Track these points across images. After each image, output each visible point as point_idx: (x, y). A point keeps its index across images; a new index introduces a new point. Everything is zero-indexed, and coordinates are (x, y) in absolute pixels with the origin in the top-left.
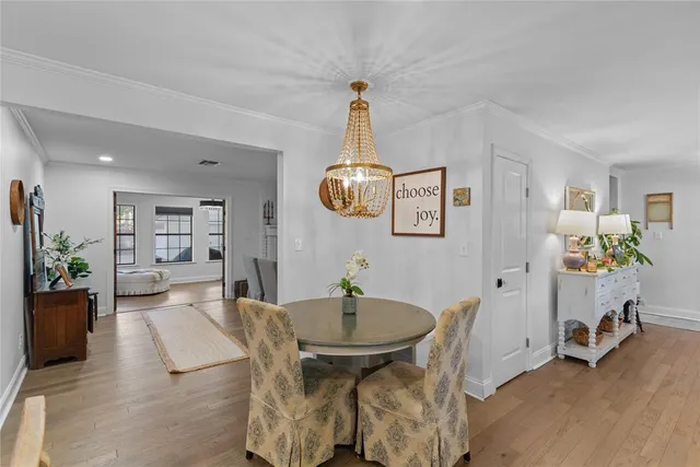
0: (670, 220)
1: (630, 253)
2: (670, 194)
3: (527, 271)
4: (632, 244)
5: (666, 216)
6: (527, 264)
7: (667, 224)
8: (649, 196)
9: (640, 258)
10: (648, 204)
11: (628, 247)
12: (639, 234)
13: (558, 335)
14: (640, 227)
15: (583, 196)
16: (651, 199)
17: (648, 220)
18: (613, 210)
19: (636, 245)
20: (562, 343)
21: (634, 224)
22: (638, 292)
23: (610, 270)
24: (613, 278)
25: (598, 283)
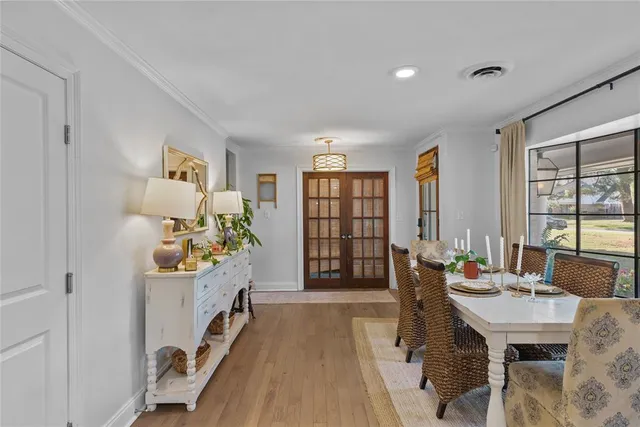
0: (274, 199)
1: (245, 235)
2: (275, 175)
3: (68, 290)
4: (245, 224)
5: (271, 195)
6: (68, 276)
7: (272, 203)
8: (260, 175)
9: (252, 239)
10: (261, 184)
11: (243, 227)
12: (251, 213)
13: (146, 376)
14: (252, 205)
15: (191, 164)
16: (262, 179)
17: (260, 199)
18: (229, 186)
19: (249, 224)
20: (152, 387)
21: (245, 202)
22: (250, 277)
23: (215, 263)
24: (220, 271)
25: (198, 284)
